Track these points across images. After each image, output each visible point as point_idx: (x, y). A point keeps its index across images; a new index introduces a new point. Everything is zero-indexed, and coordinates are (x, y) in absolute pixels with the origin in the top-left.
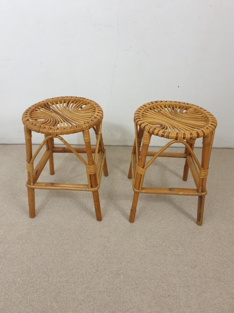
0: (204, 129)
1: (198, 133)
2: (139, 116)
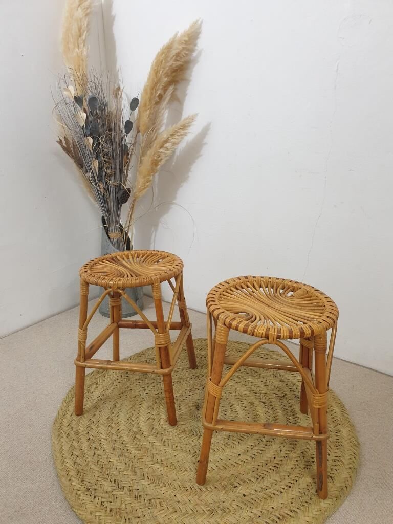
2: (214, 298)
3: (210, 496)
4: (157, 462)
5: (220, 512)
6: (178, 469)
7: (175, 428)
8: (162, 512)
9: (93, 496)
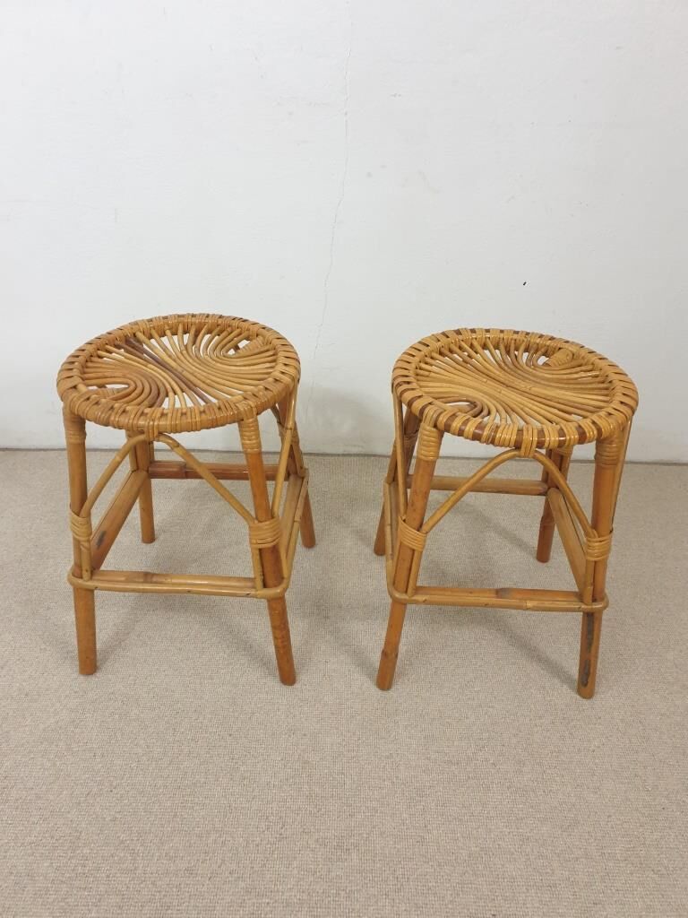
0: (600, 417)
1: (581, 430)
2: (407, 376)
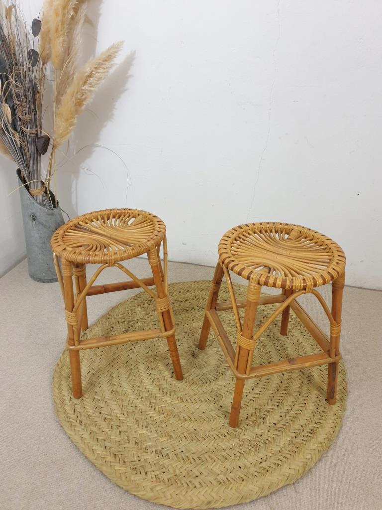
3: (247, 434)
4: (186, 420)
5: (262, 445)
6: (207, 419)
7: (184, 381)
8: (214, 464)
9: (143, 473)
